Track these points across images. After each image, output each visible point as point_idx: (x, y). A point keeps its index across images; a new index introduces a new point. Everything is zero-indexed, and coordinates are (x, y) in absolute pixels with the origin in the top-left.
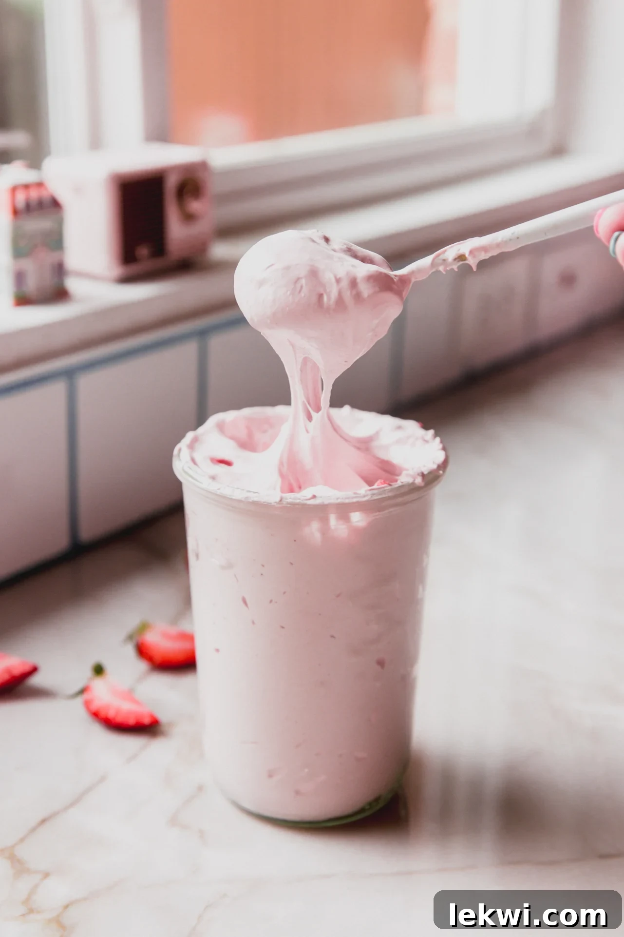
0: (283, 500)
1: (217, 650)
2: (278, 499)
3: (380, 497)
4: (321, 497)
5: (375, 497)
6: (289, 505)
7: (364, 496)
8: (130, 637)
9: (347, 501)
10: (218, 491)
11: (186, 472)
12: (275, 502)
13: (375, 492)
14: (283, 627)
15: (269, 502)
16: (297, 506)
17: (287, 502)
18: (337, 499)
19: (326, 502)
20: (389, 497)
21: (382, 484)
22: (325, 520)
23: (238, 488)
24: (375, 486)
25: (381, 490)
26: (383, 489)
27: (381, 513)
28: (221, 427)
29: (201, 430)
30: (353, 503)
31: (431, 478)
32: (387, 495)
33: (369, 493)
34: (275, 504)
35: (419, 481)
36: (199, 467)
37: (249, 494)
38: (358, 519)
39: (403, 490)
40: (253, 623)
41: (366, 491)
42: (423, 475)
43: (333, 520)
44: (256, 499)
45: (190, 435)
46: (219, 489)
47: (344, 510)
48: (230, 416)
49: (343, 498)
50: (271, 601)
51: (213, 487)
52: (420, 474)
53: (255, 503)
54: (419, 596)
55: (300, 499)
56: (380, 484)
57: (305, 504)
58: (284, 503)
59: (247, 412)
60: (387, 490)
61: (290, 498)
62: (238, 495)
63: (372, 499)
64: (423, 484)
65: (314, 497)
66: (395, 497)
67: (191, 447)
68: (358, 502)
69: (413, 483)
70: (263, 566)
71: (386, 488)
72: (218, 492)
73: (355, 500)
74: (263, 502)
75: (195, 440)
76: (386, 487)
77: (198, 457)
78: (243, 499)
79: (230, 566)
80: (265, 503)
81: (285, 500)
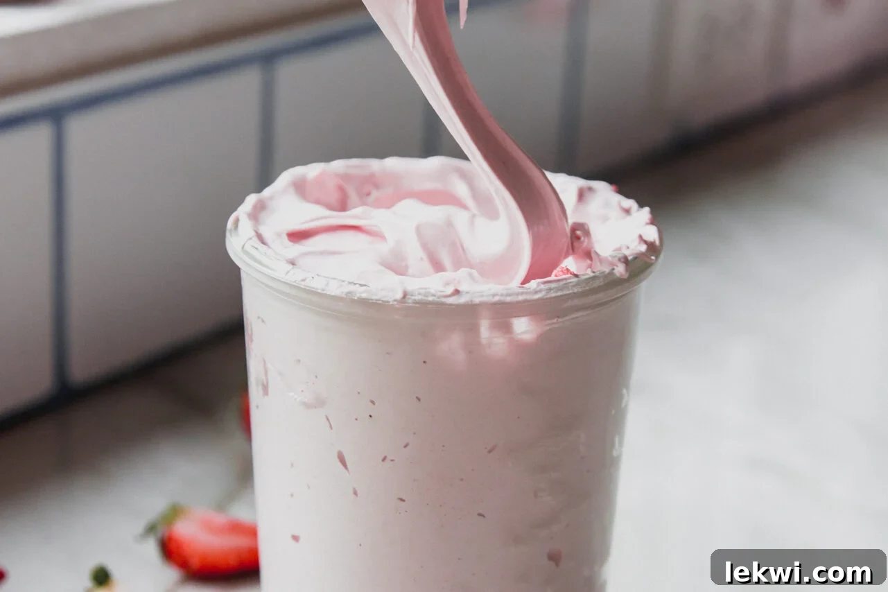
0: (408, 297)
1: (296, 538)
2: (399, 296)
3: (559, 293)
4: (467, 293)
5: (553, 294)
6: (417, 305)
7: (536, 292)
8: (151, 529)
9: (508, 299)
10: (303, 283)
11: (247, 253)
12: (395, 300)
13: (553, 285)
14: (402, 500)
15: (385, 299)
16: (430, 306)
17: (415, 300)
18: (494, 295)
19: (477, 300)
20: (574, 293)
21: (564, 274)
22: (472, 330)
23: (334, 279)
24: (553, 278)
25: (562, 283)
26: (564, 282)
27: (560, 320)
28: (300, 188)
29: (267, 192)
30: (518, 302)
31: (638, 266)
32: (571, 291)
33: (542, 286)
34: (395, 303)
35: (620, 270)
36: (269, 247)
37: (352, 288)
38: (523, 328)
39: (597, 283)
40: (355, 493)
41: (538, 284)
42: (625, 260)
43: (485, 330)
44: (364, 295)
45: (251, 199)
46: (303, 280)
47: (503, 312)
48: (313, 171)
49: (502, 295)
50: (384, 459)
51: (295, 276)
52: (623, 260)
53: (364, 302)
54: (615, 453)
55: (434, 295)
56: (561, 273)
57: (443, 304)
58: (410, 301)
59: (338, 165)
60: (571, 282)
61: (419, 294)
62: (335, 289)
63: (548, 296)
64: (626, 276)
65: (457, 292)
66: (584, 294)
67: (255, 216)
68: (525, 301)
69: (611, 273)
70: (373, 402)
71: (569, 281)
72: (302, 285)
73: (521, 298)
74: (376, 300)
75: (261, 207)
76: (569, 278)
77: (266, 231)
78: (344, 296)
79: (319, 403)
80: (380, 302)
81: (410, 297)
